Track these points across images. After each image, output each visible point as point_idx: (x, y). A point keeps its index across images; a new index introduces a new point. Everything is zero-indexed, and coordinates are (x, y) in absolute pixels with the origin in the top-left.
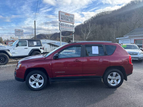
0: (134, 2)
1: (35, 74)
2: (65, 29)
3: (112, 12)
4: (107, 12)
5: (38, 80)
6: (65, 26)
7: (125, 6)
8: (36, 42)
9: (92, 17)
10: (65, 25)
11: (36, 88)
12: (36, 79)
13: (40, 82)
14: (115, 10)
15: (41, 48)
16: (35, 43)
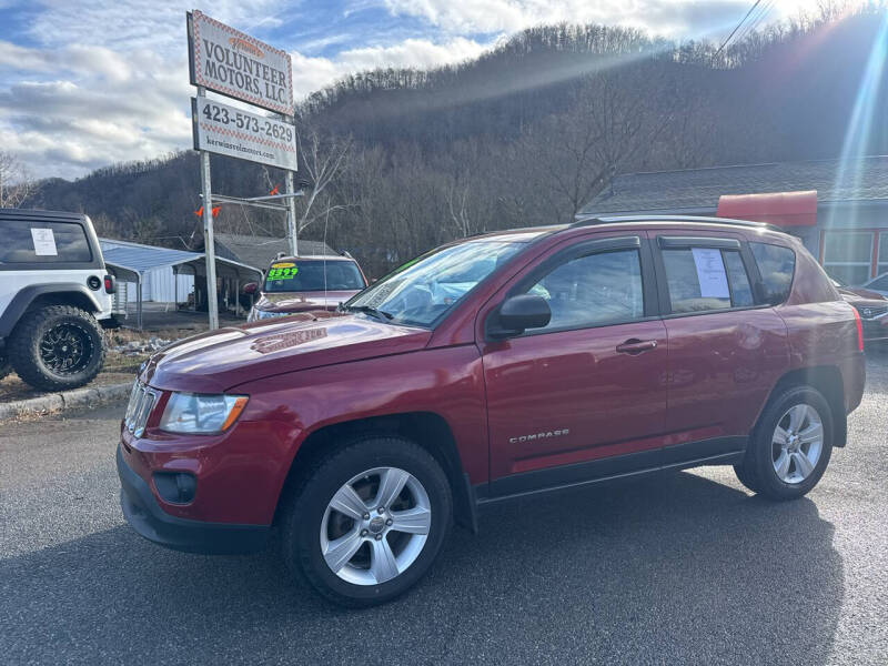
0: (539, 37)
1: (365, 474)
2: (239, 148)
3: (430, 75)
4: (404, 73)
5: (383, 516)
6: (232, 126)
7: (497, 51)
8: (49, 233)
9: (315, 96)
10: (232, 116)
11: (373, 582)
12: (374, 514)
13: (397, 526)
14: (448, 68)
15: (94, 282)
16: (44, 241)
